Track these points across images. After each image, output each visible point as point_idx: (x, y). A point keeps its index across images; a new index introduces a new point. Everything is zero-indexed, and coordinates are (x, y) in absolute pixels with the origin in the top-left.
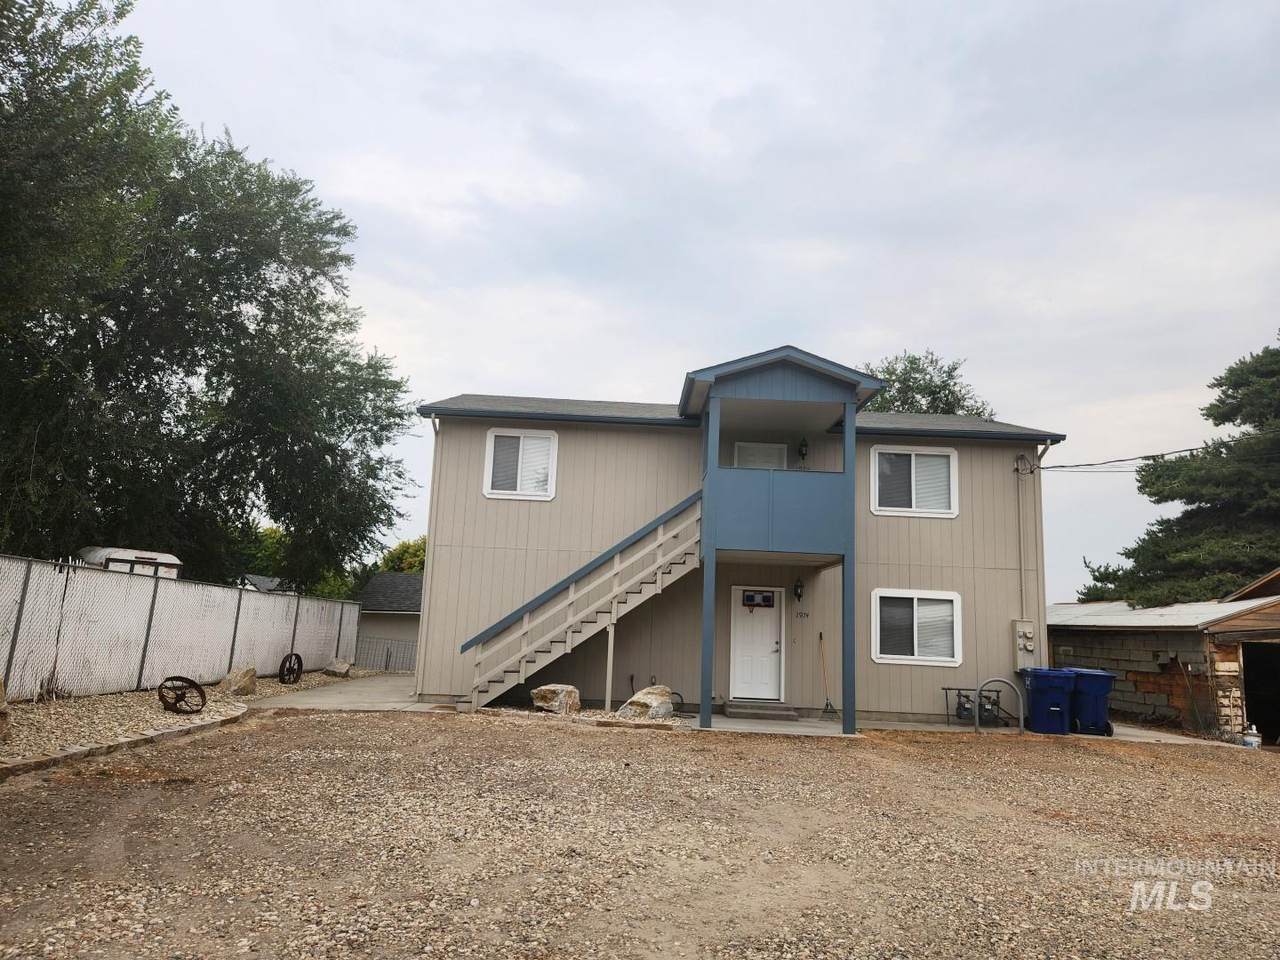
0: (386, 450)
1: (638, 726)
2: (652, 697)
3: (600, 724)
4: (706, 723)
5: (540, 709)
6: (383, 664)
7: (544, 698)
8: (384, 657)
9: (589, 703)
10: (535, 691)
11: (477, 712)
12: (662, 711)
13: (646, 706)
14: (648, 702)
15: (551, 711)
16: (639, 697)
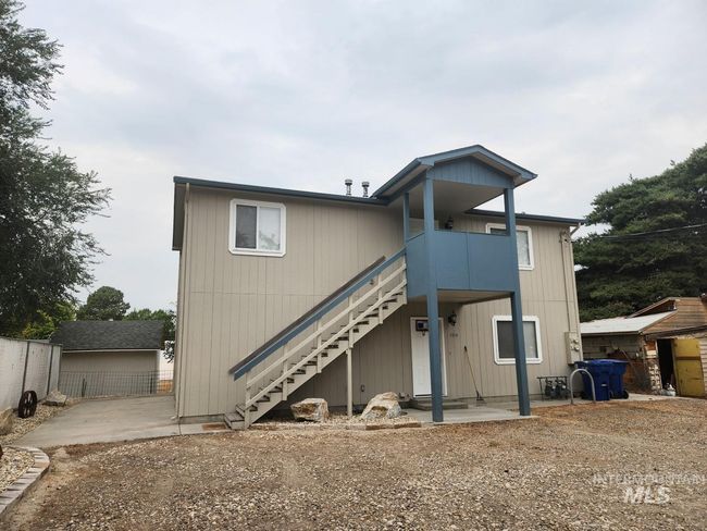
2: (385, 400)
3: (369, 428)
4: (438, 417)
5: (302, 420)
6: (80, 392)
7: (306, 410)
9: (336, 410)
11: (250, 428)
12: (396, 412)
13: (384, 409)
14: (385, 406)
16: (377, 401)
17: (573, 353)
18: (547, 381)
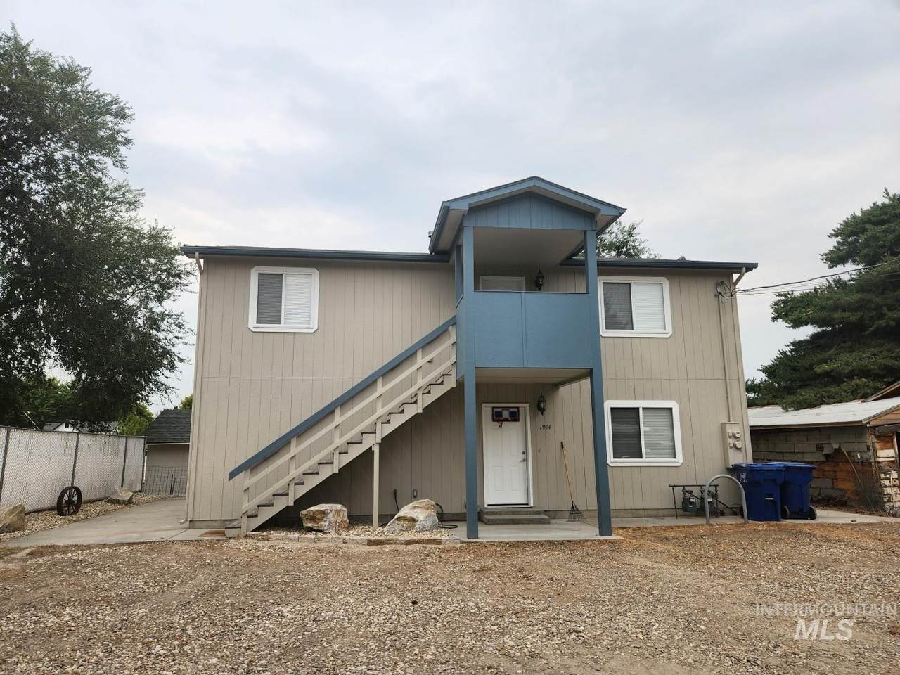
0: (168, 306)
1: (408, 543)
2: (419, 511)
3: (371, 543)
4: (473, 533)
5: (310, 530)
6: (168, 489)
7: (313, 518)
8: (169, 484)
9: (358, 519)
10: (304, 512)
11: (246, 537)
12: (428, 524)
13: (413, 520)
14: (415, 516)
15: (320, 531)
16: (406, 511)
17: (731, 453)
18: (684, 491)
